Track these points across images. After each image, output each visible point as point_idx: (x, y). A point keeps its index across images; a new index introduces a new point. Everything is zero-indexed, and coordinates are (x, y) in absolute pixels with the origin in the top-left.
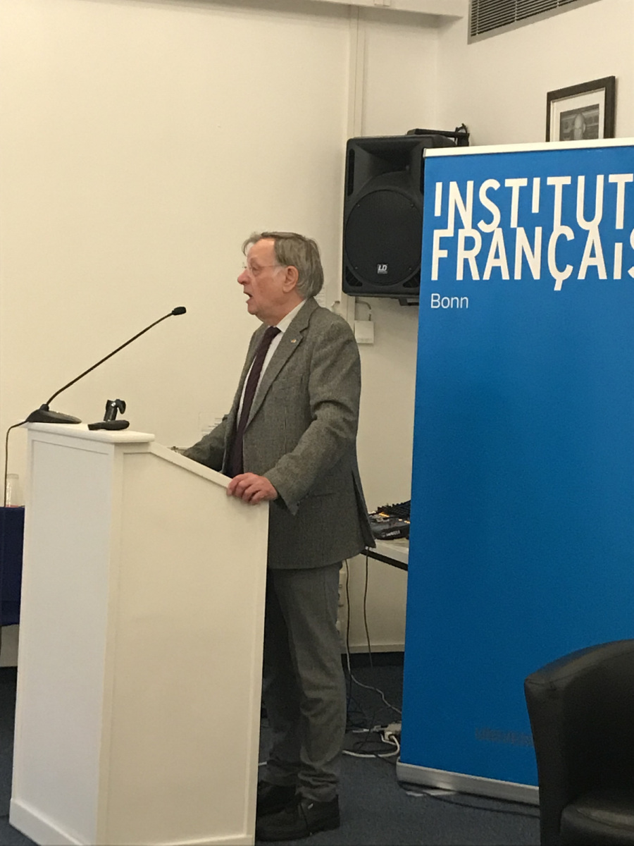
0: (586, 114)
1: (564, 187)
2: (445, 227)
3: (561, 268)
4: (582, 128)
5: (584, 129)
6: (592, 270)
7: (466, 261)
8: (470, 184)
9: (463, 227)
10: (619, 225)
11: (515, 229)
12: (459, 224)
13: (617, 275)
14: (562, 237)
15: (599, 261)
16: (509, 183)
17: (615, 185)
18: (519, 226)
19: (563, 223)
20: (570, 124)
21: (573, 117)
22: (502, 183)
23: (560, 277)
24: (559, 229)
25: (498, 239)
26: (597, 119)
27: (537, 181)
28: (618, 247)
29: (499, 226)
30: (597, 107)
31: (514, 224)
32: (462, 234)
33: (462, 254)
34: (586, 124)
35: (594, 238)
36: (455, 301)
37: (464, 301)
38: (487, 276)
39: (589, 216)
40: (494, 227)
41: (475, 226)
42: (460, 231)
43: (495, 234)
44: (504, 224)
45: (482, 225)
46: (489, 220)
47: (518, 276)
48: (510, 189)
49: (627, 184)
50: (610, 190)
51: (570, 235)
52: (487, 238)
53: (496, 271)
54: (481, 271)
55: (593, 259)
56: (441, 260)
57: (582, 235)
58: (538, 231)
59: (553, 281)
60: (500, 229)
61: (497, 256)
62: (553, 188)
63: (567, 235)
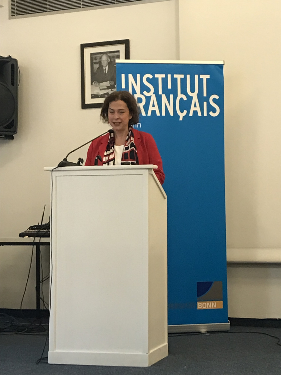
1: (181, 79)
3: (182, 112)
4: (107, 60)
6: (195, 112)
8: (138, 76)
9: (136, 93)
10: (205, 95)
11: (161, 95)
12: (134, 92)
13: (205, 115)
14: (181, 99)
15: (198, 109)
16: (156, 76)
17: (202, 79)
18: (163, 94)
19: (182, 93)
22: (154, 76)
23: (182, 115)
24: (180, 96)
25: (153, 99)
27: (169, 76)
28: (205, 103)
30: (118, 51)
31: (160, 93)
32: (136, 96)
35: (195, 99)
37: (139, 125)
38: (149, 114)
39: (193, 91)
40: (151, 94)
41: (142, 93)
43: (152, 97)
44: (156, 92)
45: (145, 93)
46: (148, 90)
47: (164, 114)
48: (158, 79)
49: (207, 79)
50: (201, 81)
51: (185, 98)
52: (148, 99)
53: (154, 112)
54: (146, 112)
55: (195, 108)
57: (190, 99)
58: (171, 96)
59: (179, 117)
60: (154, 95)
61: (153, 106)
62: (176, 79)
63: (183, 98)
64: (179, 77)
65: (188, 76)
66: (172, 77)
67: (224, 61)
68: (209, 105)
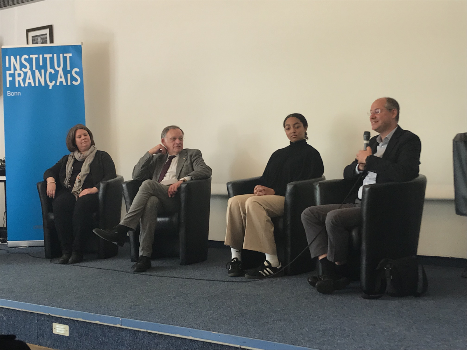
0: (41, 37)
1: (50, 57)
2: (10, 70)
3: (51, 82)
4: (41, 41)
5: (42, 41)
6: (61, 82)
7: (19, 81)
8: (18, 57)
9: (16, 70)
10: (69, 68)
11: (35, 71)
12: (15, 69)
13: (69, 83)
14: (51, 73)
15: (63, 80)
16: (31, 56)
18: (36, 69)
19: (51, 68)
20: (36, 40)
21: (37, 37)
22: (29, 56)
23: (51, 85)
24: (49, 70)
25: (29, 73)
26: (46, 38)
27: (41, 56)
28: (69, 75)
29: (30, 69)
30: (46, 34)
31: (34, 68)
32: (17, 72)
33: (17, 79)
34: (42, 39)
35: (61, 73)
36: (16, 93)
37: (19, 93)
38: (26, 85)
39: (59, 66)
40: (28, 70)
41: (21, 70)
42: (16, 71)
43: (28, 72)
44: (31, 69)
45: (23, 69)
46: (25, 67)
47: (37, 85)
48: (32, 58)
49: (70, 57)
50: (65, 58)
51: (53, 72)
52: (26, 73)
53: (30, 84)
54: (24, 84)
55: (61, 78)
56: (10, 81)
57: (57, 72)
58: (43, 71)
59: (49, 86)
60: (30, 71)
61: (29, 79)
62: (46, 58)
63: (52, 72)
64: (48, 56)
65: (55, 55)
66: (43, 57)
67: (82, 43)
68: (72, 77)
